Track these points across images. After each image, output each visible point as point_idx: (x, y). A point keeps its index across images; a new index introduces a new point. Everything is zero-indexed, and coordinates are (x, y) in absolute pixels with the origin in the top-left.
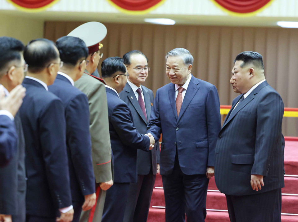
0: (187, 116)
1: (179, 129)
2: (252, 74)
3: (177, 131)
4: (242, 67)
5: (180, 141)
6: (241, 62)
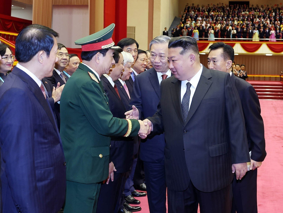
4: (182, 53)
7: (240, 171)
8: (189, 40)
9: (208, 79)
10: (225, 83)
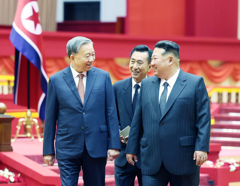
0: (92, 101)
1: (85, 114)
2: (171, 62)
3: (84, 116)
4: (163, 54)
5: (87, 125)
6: (162, 50)
7: (200, 158)
8: (172, 45)
9: (183, 81)
10: (197, 86)
